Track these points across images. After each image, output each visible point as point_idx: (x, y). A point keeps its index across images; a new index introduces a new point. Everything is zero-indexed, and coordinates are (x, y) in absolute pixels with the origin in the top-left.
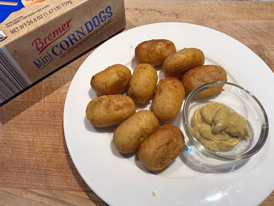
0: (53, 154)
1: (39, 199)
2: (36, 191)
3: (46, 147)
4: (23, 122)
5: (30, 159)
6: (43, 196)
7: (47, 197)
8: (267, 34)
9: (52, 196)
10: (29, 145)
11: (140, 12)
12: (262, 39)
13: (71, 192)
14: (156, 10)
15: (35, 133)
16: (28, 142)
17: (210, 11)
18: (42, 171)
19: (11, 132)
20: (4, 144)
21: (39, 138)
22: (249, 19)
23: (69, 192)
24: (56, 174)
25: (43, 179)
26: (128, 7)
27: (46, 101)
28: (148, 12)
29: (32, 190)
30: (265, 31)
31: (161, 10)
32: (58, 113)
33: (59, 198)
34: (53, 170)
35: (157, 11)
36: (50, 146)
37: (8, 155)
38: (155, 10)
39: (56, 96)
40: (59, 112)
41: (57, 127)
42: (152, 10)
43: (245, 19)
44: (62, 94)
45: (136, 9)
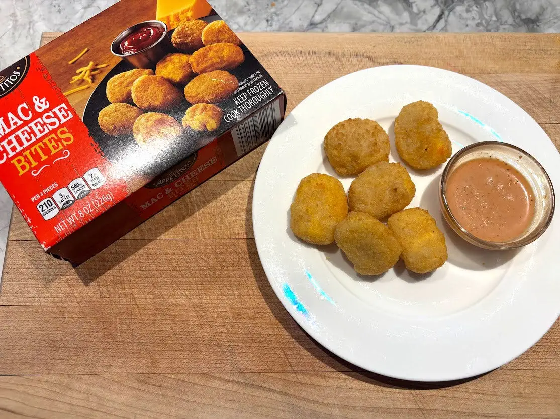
0: (235, 321)
1: (228, 386)
2: (222, 376)
3: (222, 312)
4: (177, 274)
5: (202, 330)
6: (233, 382)
7: (238, 383)
8: (551, 102)
9: (246, 382)
10: (196, 309)
11: (337, 58)
12: (542, 111)
13: (272, 374)
14: (365, 54)
15: (201, 292)
16: (194, 305)
17: (457, 57)
18: (223, 347)
19: (164, 291)
20: (158, 310)
21: (208, 297)
22: (522, 72)
23: (269, 374)
24: (245, 350)
25: (228, 358)
26: (316, 49)
27: (207, 238)
28: (351, 60)
29: (217, 375)
30: (548, 96)
31: (373, 55)
32: (229, 256)
33: (256, 383)
34: (240, 344)
35: (367, 57)
36: (228, 310)
37: (168, 328)
38: (363, 55)
39: (221, 227)
40: (231, 254)
41: (232, 279)
42: (357, 55)
43: (516, 72)
44: (230, 223)
45: (329, 53)
